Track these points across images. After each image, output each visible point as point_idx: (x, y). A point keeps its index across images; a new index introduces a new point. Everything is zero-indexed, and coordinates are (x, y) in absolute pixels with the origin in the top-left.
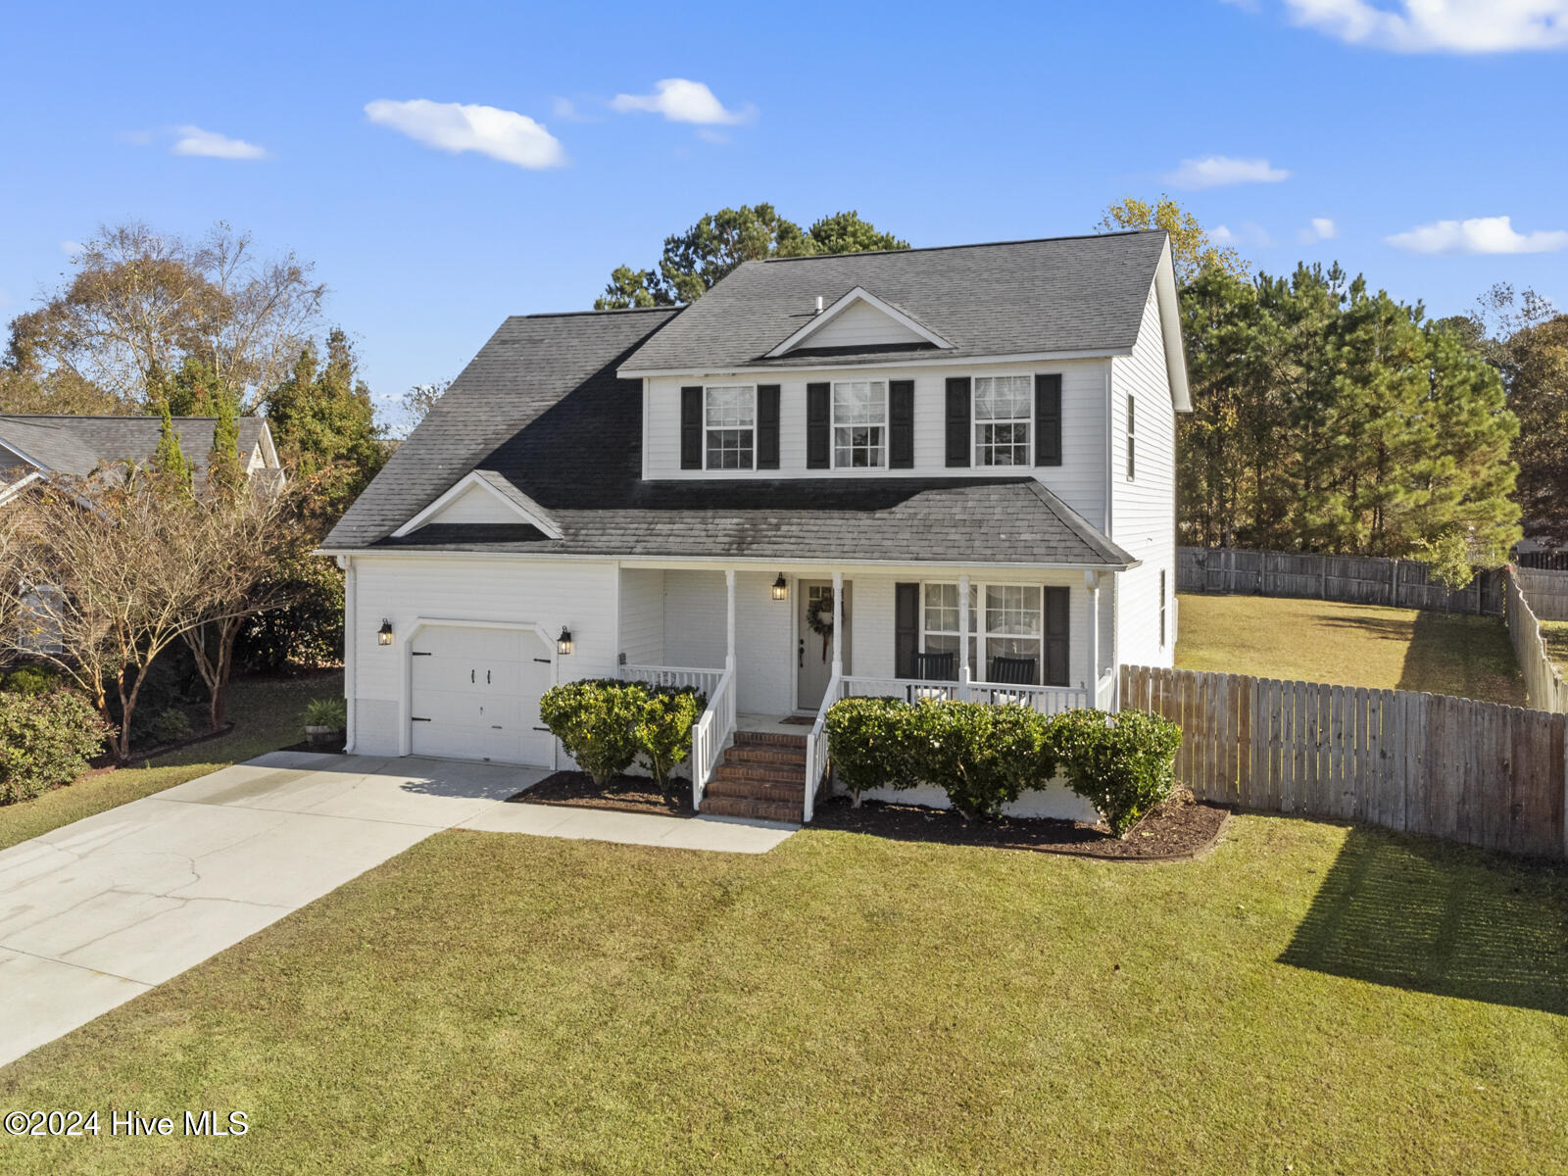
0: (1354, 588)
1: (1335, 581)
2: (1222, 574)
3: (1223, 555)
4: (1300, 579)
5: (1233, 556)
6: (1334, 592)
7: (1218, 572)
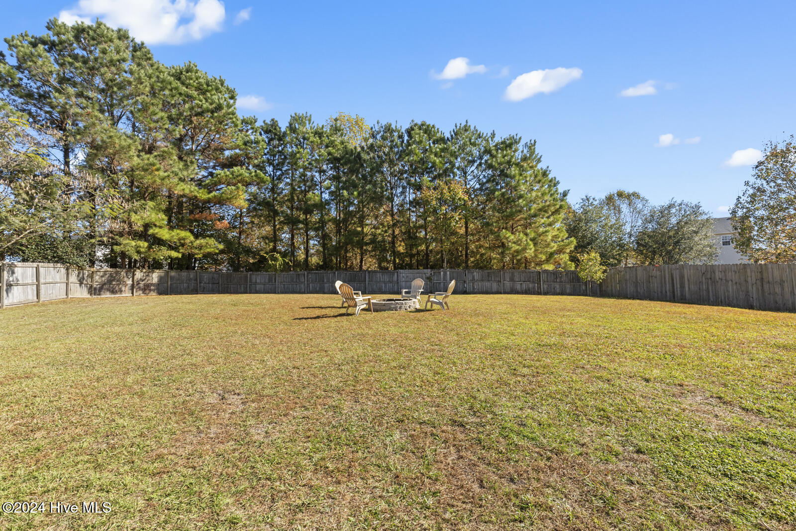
0: (518, 287)
1: (508, 284)
2: (442, 284)
3: (442, 273)
4: (487, 284)
5: (448, 273)
6: (508, 290)
7: (440, 283)
